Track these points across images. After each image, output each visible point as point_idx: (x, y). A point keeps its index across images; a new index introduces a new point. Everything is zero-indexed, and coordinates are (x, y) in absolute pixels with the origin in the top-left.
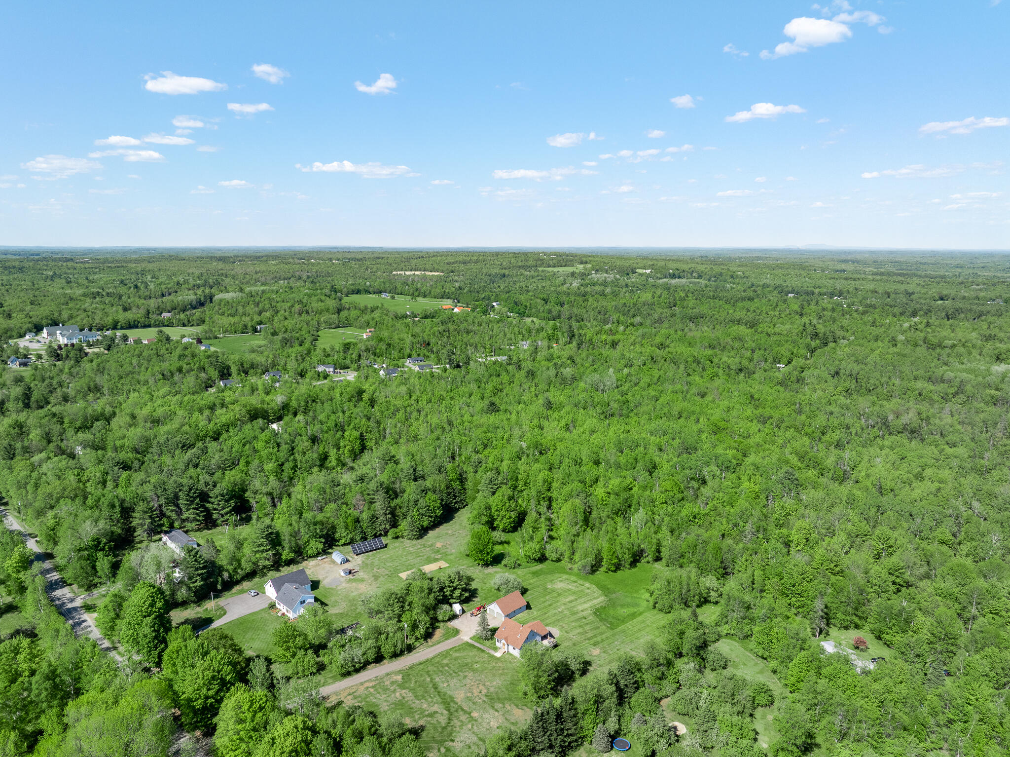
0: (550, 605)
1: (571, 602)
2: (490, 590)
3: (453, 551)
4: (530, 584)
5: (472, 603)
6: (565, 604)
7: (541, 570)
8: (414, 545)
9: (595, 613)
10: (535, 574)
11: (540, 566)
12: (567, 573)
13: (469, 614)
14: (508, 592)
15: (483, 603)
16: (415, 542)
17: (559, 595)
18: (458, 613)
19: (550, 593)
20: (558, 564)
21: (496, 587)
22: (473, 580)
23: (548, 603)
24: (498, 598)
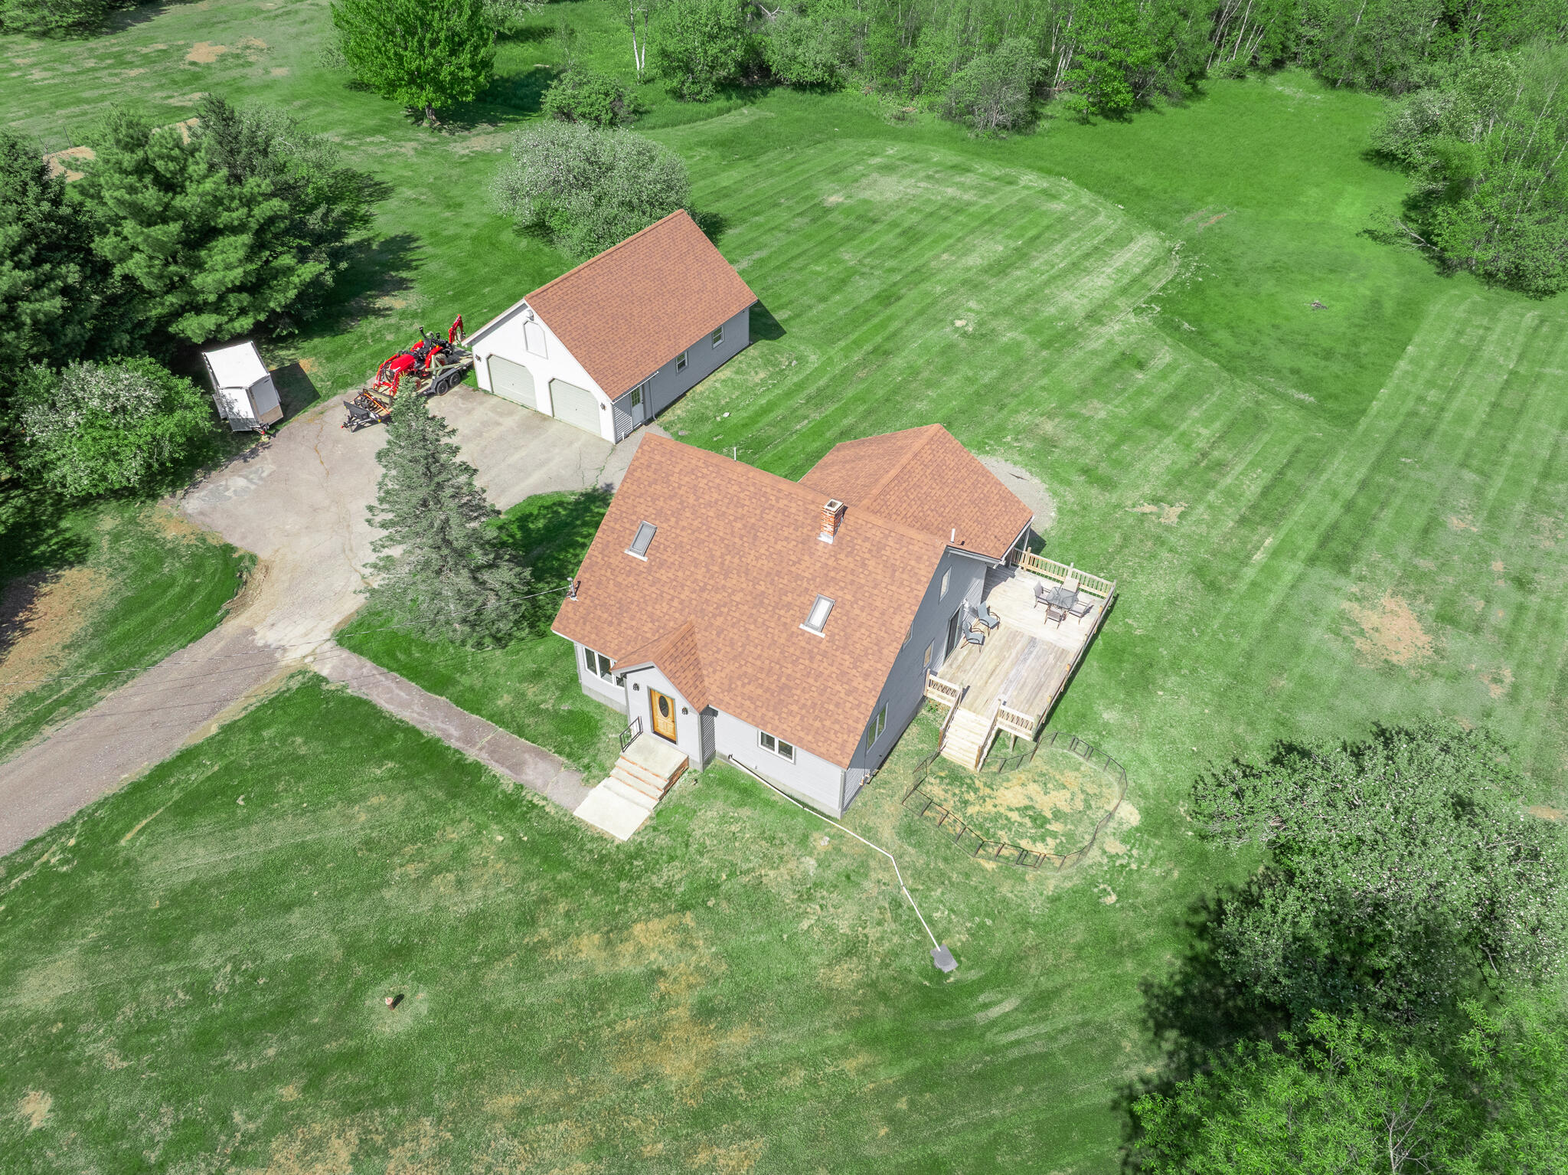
0: (887, 298)
1: (1000, 268)
2: (486, 241)
3: (278, 72)
4: (723, 194)
5: (368, 326)
6: (973, 286)
7: (756, 125)
8: (64, 59)
9: (1168, 325)
10: (729, 145)
11: (742, 116)
12: (895, 136)
13: (335, 411)
14: (603, 236)
15: (444, 319)
16: (75, 46)
17: (912, 236)
18: (243, 408)
19: (850, 234)
20: (832, 100)
21: (525, 213)
22: (382, 192)
23: (864, 290)
24: (540, 277)
